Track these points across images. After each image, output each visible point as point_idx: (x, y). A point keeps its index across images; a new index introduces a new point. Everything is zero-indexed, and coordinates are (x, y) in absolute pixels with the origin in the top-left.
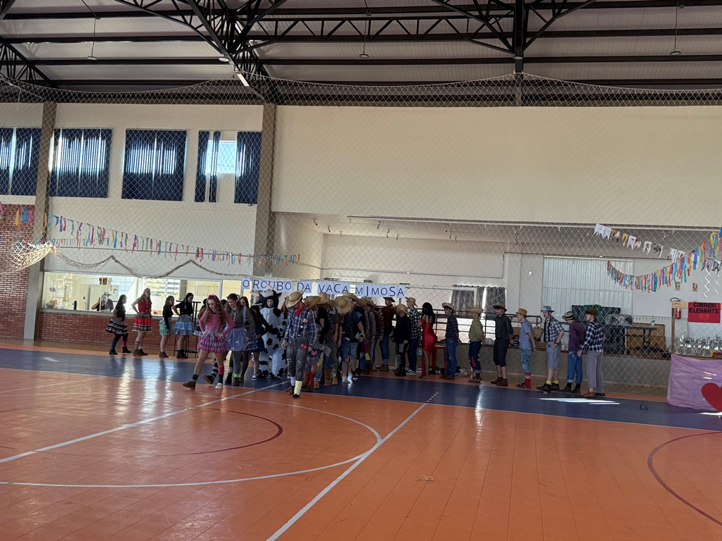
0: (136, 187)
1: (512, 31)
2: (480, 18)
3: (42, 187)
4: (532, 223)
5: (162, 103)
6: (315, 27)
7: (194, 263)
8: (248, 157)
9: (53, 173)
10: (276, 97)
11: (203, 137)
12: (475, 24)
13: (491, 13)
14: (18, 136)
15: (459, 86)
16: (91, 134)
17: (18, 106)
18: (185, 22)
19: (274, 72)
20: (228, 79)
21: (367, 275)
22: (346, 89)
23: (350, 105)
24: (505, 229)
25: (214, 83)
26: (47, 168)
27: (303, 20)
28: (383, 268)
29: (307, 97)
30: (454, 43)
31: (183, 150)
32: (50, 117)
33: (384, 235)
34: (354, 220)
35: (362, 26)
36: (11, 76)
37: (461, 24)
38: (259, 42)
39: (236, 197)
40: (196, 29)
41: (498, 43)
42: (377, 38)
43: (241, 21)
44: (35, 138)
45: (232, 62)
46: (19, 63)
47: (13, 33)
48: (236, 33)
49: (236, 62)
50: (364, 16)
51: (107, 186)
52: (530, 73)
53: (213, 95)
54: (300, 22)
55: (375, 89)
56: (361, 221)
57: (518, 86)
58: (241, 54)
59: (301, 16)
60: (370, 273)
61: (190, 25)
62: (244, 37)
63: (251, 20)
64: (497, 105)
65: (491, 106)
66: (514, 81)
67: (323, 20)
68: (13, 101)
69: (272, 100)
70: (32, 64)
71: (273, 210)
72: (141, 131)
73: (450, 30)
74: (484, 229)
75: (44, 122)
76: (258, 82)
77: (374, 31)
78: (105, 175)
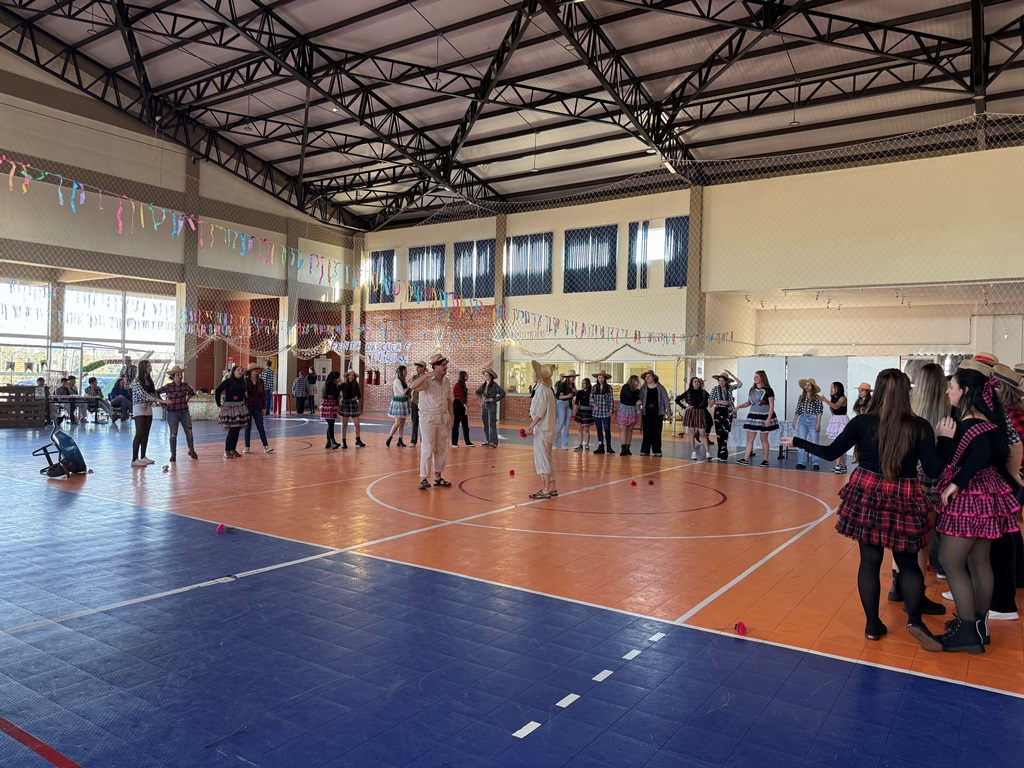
0: (576, 282)
1: (969, 68)
2: (929, 61)
3: (499, 289)
4: (1005, 279)
5: (596, 201)
6: (741, 103)
7: (630, 346)
8: (676, 242)
9: (507, 276)
10: (702, 179)
11: (633, 228)
12: (922, 69)
13: (942, 53)
14: (478, 248)
15: (906, 138)
16: (536, 238)
17: (477, 221)
18: (615, 123)
19: (700, 155)
20: (655, 169)
21: (806, 349)
22: (776, 160)
23: (781, 175)
24: (971, 288)
25: (642, 175)
26: (502, 272)
27: (728, 99)
28: (825, 341)
29: (735, 175)
30: (898, 93)
31: (615, 242)
32: (502, 227)
33: (824, 306)
34: (790, 293)
35: (791, 94)
36: (470, 195)
37: (905, 72)
38: (685, 128)
39: (666, 281)
40: (624, 127)
41: (953, 84)
42: (810, 102)
43: (667, 111)
44: (491, 248)
45: (659, 153)
46: (476, 184)
47: (470, 158)
48: (662, 124)
49: (663, 151)
50: (793, 83)
51: (551, 283)
52: (995, 111)
53: (641, 186)
54: (725, 102)
55: (808, 156)
56: (797, 293)
57: (980, 128)
58: (667, 143)
59: (726, 96)
60: (811, 347)
61: (619, 124)
62: (671, 125)
63: (676, 109)
64: (955, 153)
65: (947, 154)
66: (975, 124)
67: (749, 95)
68: (473, 217)
69: (699, 183)
70: (485, 183)
71: (703, 291)
72: (578, 230)
73: (893, 80)
74: (944, 291)
75: (498, 233)
76: (685, 167)
77: (804, 97)
78: (549, 273)
